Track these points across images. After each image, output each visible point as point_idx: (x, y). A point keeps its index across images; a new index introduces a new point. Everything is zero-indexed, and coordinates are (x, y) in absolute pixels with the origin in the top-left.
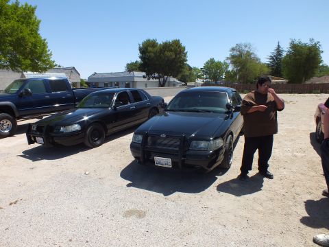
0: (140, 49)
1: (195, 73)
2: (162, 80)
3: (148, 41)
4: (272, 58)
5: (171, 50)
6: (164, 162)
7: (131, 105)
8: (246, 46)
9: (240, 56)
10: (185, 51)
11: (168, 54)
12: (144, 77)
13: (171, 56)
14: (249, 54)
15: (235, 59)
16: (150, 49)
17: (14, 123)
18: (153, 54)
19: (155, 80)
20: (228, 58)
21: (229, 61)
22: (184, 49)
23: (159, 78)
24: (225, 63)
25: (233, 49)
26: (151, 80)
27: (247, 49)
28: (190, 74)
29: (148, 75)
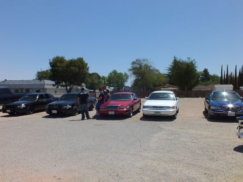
0: (50, 63)
2: (68, 87)
3: (57, 58)
4: (170, 69)
5: (76, 66)
6: (54, 112)
8: (144, 61)
9: (141, 67)
10: (88, 67)
11: (73, 68)
12: (53, 85)
13: (75, 70)
14: (147, 67)
15: (136, 70)
16: (58, 64)
18: (60, 69)
19: (63, 88)
20: (130, 70)
21: (131, 72)
22: (87, 65)
23: (66, 86)
24: (126, 74)
25: (133, 63)
26: (60, 87)
27: (145, 63)
28: (99, 82)
29: (57, 84)
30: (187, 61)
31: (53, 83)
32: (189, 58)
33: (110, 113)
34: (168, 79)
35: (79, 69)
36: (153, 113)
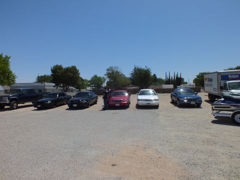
0: (52, 70)
1: (86, 83)
2: (65, 88)
3: (57, 66)
4: (132, 74)
5: (71, 72)
6: (75, 105)
7: (63, 97)
9: (113, 73)
11: (69, 74)
12: (54, 86)
13: (71, 75)
14: (118, 73)
15: (110, 75)
16: (58, 71)
17: (17, 105)
18: (60, 74)
19: (61, 88)
20: (106, 75)
21: (106, 76)
22: (78, 71)
23: (63, 87)
24: (103, 78)
25: (108, 70)
26: (59, 88)
27: (116, 69)
28: (83, 83)
29: (56, 85)
30: (145, 69)
31: (54, 84)
32: (146, 67)
33: (117, 105)
34: (131, 81)
35: (74, 74)
36: (146, 104)
